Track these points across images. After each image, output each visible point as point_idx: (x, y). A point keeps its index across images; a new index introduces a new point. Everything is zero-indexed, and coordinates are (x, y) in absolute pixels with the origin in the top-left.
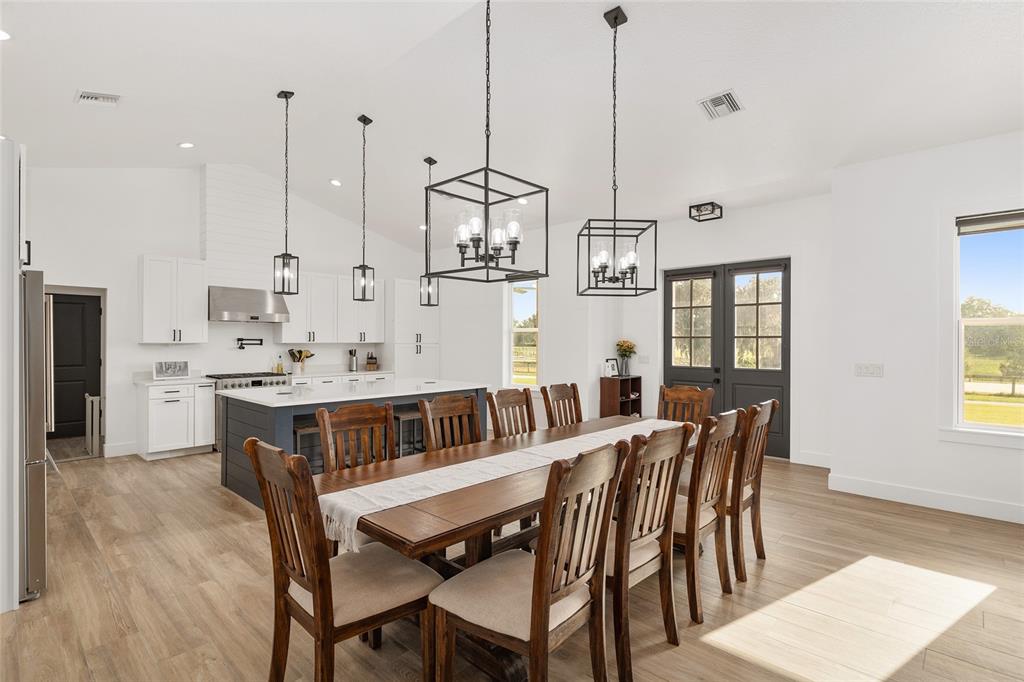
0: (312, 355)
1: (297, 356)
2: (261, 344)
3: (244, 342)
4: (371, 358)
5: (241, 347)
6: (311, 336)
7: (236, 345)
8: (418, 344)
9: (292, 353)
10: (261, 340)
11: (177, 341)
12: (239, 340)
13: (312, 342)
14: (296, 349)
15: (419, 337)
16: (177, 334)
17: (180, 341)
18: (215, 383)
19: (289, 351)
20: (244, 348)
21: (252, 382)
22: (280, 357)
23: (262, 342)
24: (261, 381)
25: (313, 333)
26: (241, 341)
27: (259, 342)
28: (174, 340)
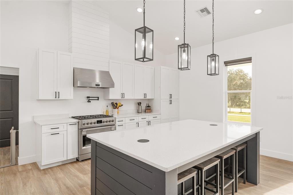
0: (122, 105)
1: (115, 105)
2: (98, 100)
3: (90, 99)
4: (148, 106)
5: (89, 101)
6: (123, 95)
7: (86, 100)
10: (98, 98)
11: (57, 98)
12: (88, 97)
13: (123, 98)
14: (115, 102)
16: (57, 95)
17: (59, 98)
18: (78, 122)
19: (111, 103)
20: (90, 102)
21: (97, 121)
22: (107, 106)
23: (98, 99)
24: (102, 120)
25: (124, 93)
26: (89, 98)
27: (97, 99)
28: (56, 98)
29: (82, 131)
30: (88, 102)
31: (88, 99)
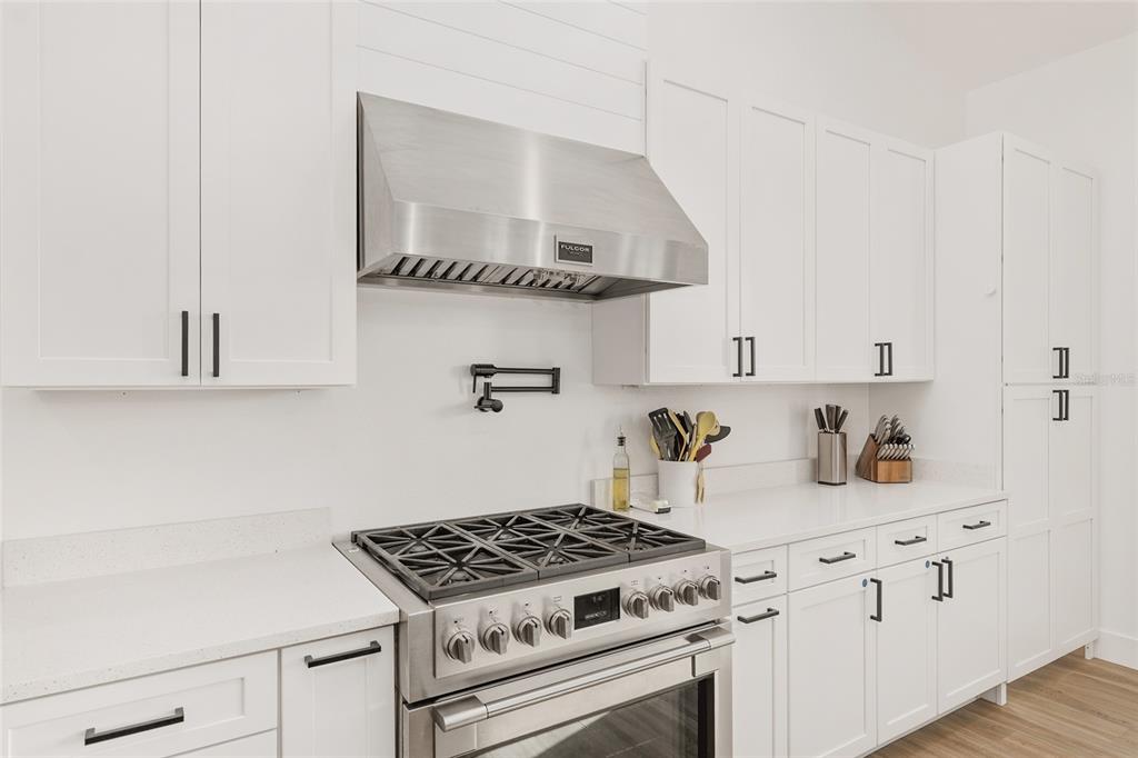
0: (725, 431)
2: (554, 389)
3: (496, 380)
5: (487, 403)
6: (744, 351)
7: (463, 392)
8: (1062, 384)
9: (659, 419)
10: (555, 373)
11: (199, 376)
12: (480, 371)
13: (743, 379)
14: (675, 407)
15: (1064, 353)
16: (197, 342)
17: (216, 374)
18: (397, 627)
19: (651, 415)
20: (497, 408)
21: (578, 600)
22: (622, 441)
23: (556, 381)
24: (617, 591)
25: (752, 339)
26: (486, 375)
27: (545, 381)
28: (185, 373)
29: (436, 719)
30: (481, 406)
31: (481, 381)
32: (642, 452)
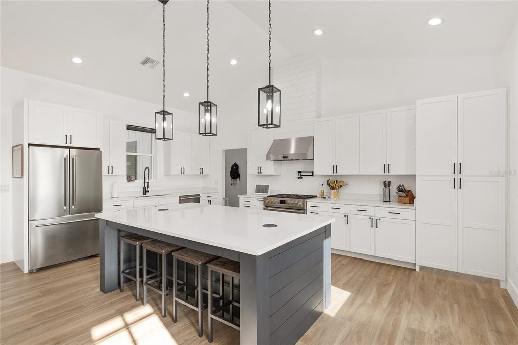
0: (345, 185)
3: (302, 174)
5: (301, 178)
6: (335, 169)
8: (456, 176)
12: (299, 172)
14: (333, 179)
16: (259, 169)
22: (322, 185)
23: (313, 174)
24: (285, 201)
25: (336, 166)
27: (311, 174)
28: (259, 173)
31: (300, 174)
32: (326, 188)
